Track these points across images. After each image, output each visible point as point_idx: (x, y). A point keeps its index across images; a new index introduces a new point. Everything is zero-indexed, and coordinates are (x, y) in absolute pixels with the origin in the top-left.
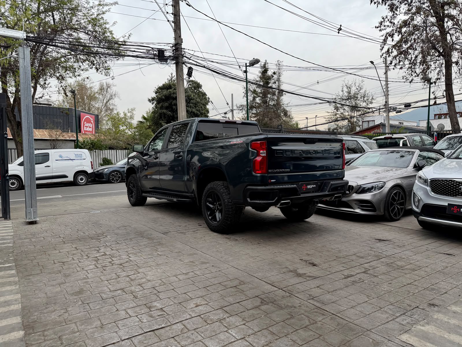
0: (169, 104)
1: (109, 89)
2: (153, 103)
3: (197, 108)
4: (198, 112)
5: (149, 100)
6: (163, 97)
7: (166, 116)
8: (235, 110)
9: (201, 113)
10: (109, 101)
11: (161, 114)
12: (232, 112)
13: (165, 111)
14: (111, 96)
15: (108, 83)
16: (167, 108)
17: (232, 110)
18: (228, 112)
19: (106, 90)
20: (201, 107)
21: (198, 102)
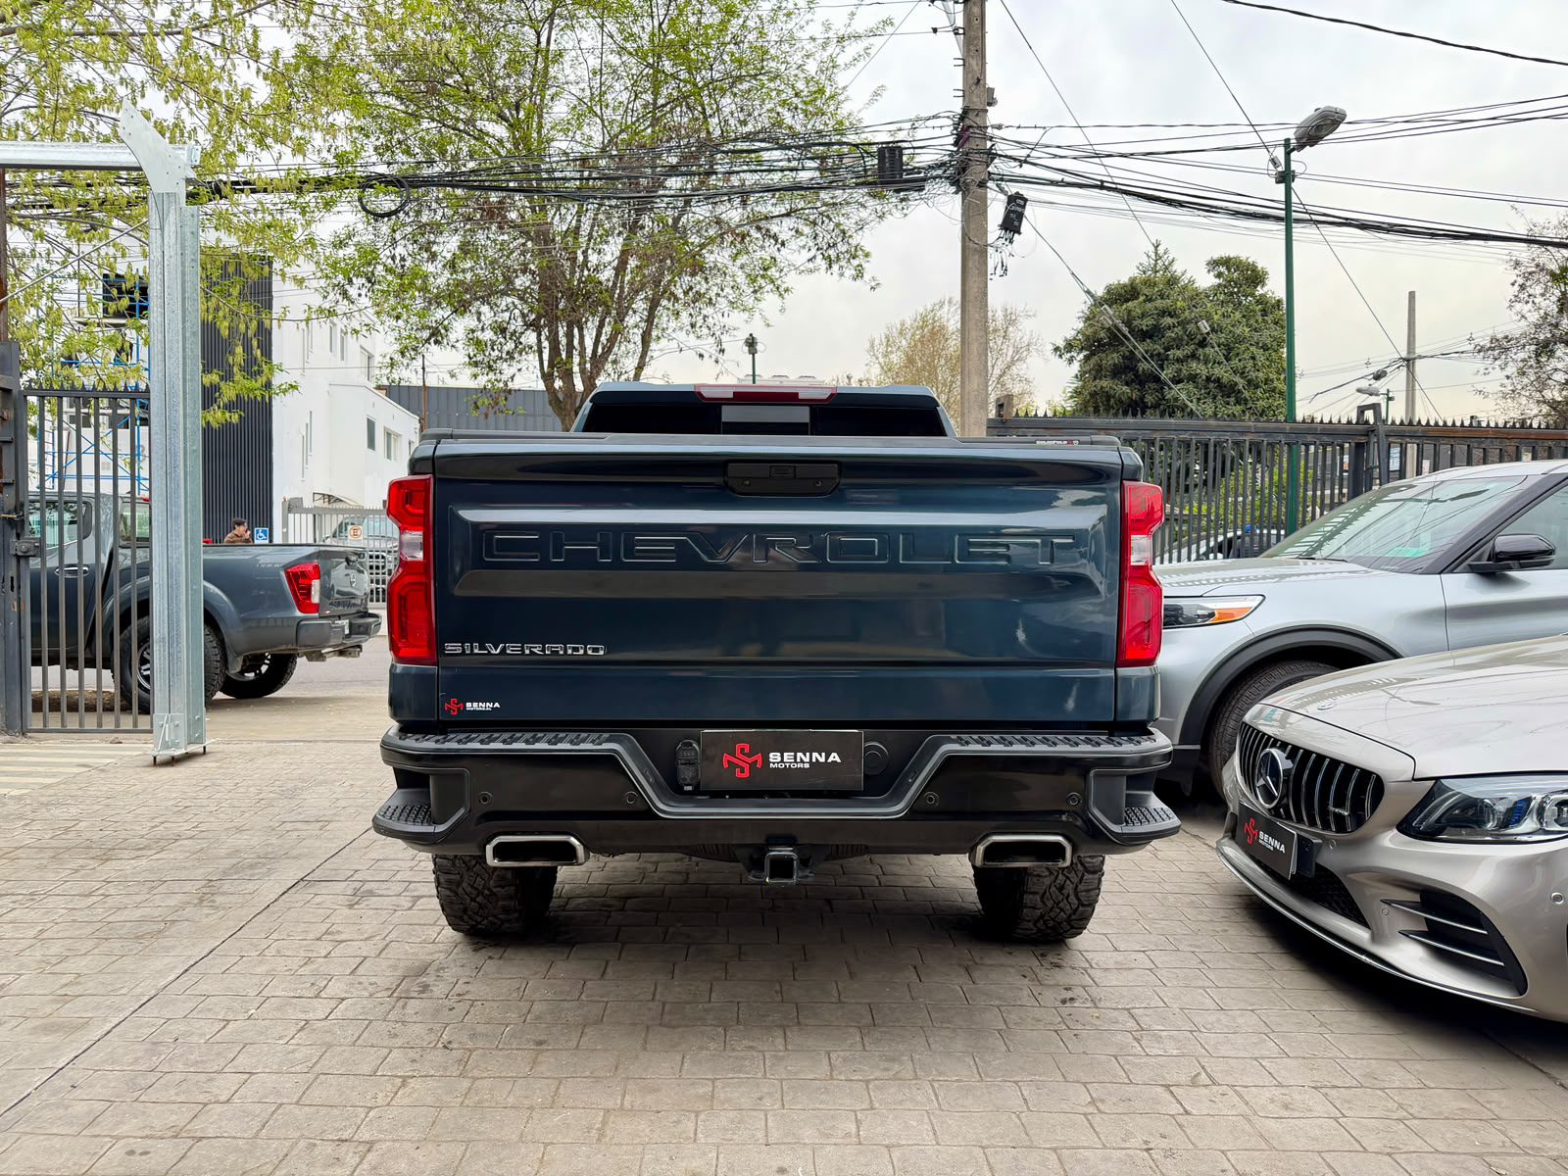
0: (1124, 357)
1: (1011, 329)
2: (1071, 360)
3: (1235, 362)
4: (1237, 379)
5: (1057, 349)
6: (1102, 334)
7: (1112, 401)
8: (1420, 357)
9: (1250, 382)
10: (1009, 367)
11: (1093, 395)
12: (1408, 366)
13: (1105, 383)
14: (1017, 351)
15: (1008, 307)
16: (1116, 372)
17: (1408, 360)
18: (1387, 370)
19: (1002, 333)
20: (1253, 358)
21: (1240, 340)
